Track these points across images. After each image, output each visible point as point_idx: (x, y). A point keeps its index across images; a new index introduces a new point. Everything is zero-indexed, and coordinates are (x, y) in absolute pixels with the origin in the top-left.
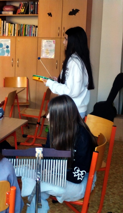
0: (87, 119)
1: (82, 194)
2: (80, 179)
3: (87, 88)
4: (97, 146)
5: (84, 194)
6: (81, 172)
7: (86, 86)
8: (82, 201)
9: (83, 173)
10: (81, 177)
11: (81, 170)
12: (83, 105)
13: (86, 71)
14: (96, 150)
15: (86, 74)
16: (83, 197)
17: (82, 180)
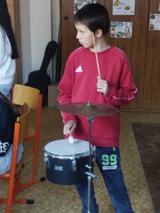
0: (15, 89)
1: (7, 167)
2: (3, 152)
3: (11, 58)
4: (20, 115)
5: (9, 166)
6: (4, 144)
7: (9, 55)
8: (9, 174)
9: (5, 145)
10: (4, 150)
11: (3, 143)
12: (8, 75)
13: (7, 39)
14: (17, 121)
15: (7, 43)
16: (9, 169)
17: (5, 152)
